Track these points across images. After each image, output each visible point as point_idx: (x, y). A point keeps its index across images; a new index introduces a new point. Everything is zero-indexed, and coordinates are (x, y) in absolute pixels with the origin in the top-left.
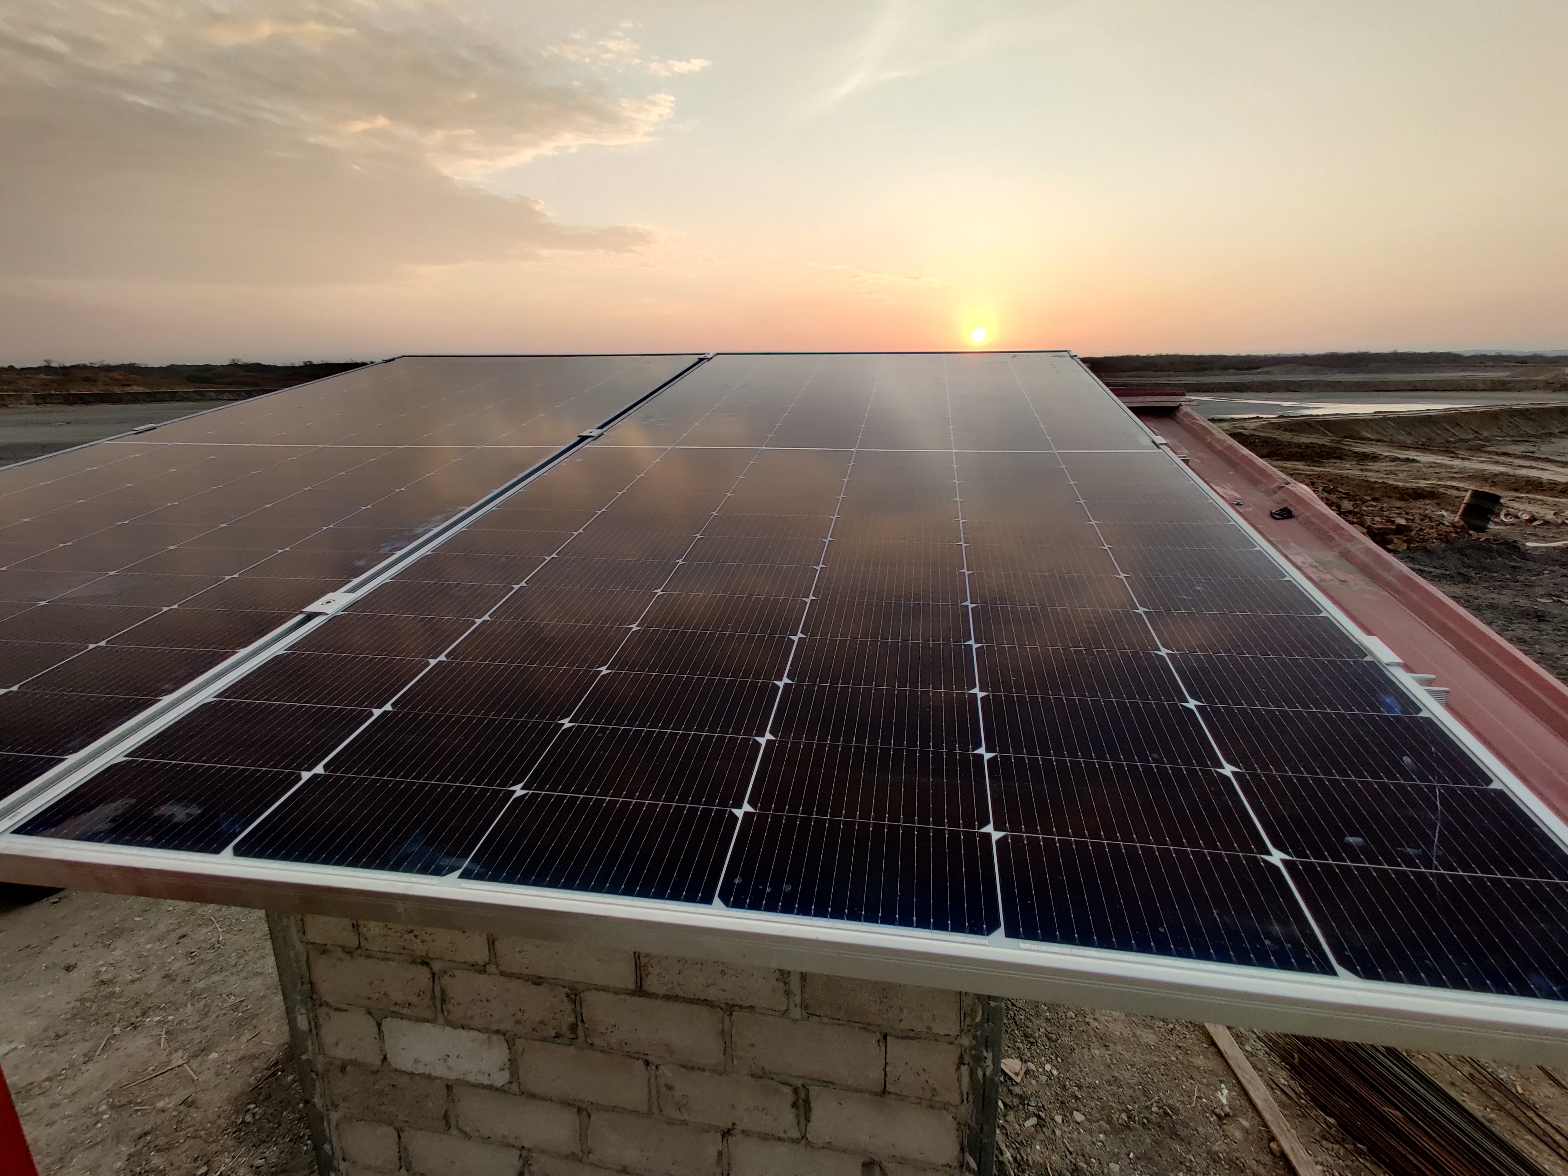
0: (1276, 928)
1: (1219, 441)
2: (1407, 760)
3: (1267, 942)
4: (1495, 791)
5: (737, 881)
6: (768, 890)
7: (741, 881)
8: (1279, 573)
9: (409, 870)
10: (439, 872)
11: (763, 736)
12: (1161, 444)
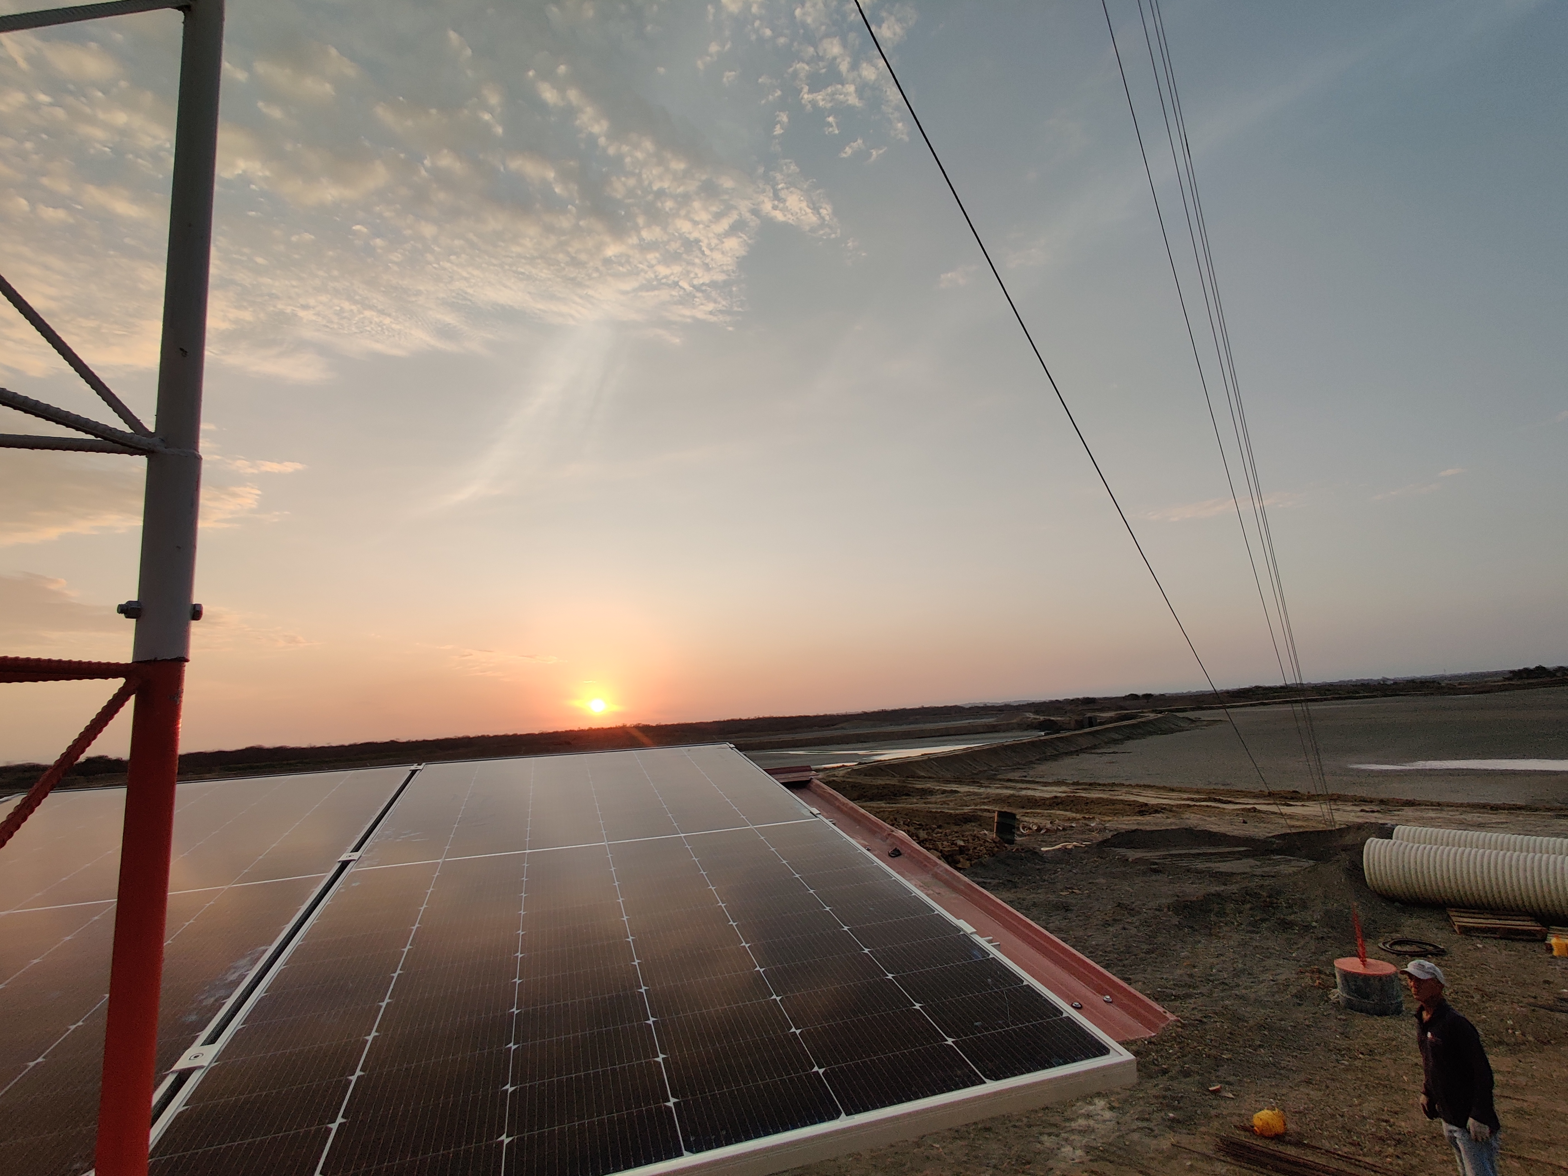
2: (989, 980)
3: (957, 1079)
4: (1026, 986)
5: (690, 1139)
6: (713, 1137)
7: (693, 1139)
8: (910, 893)
12: (817, 814)
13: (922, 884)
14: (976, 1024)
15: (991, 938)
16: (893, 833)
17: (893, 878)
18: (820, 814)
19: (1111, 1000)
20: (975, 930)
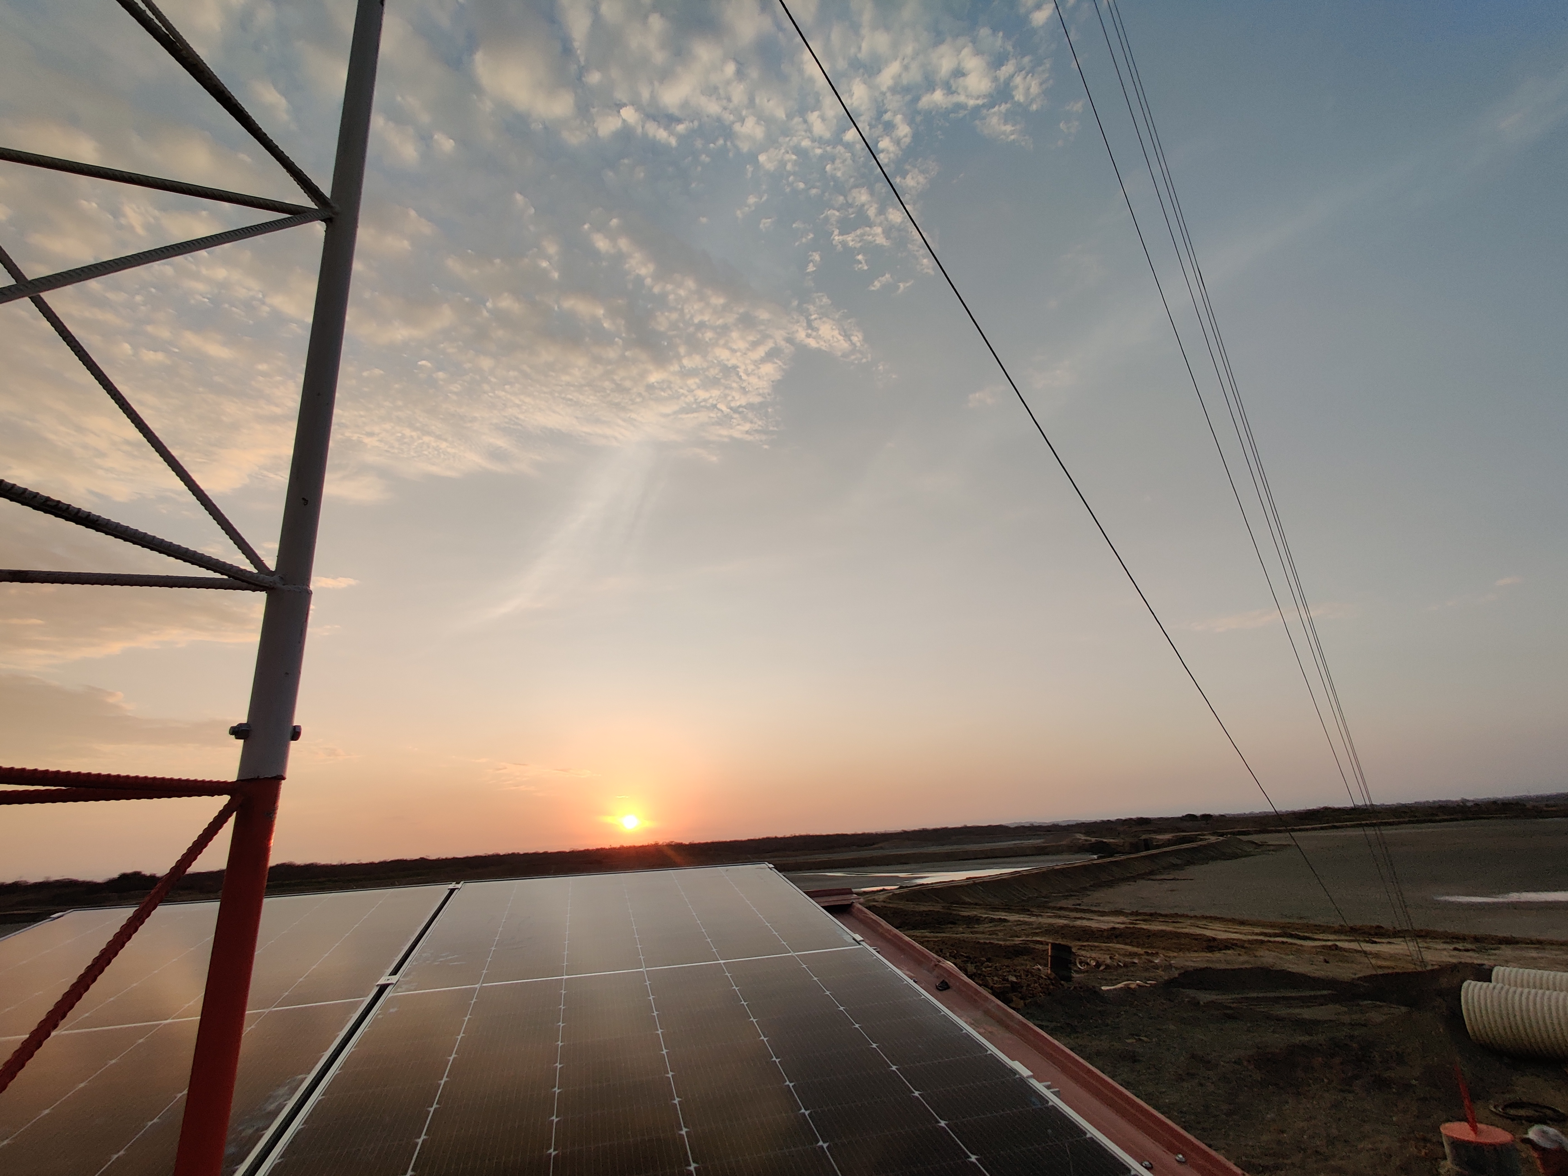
2: (1050, 1131)
4: (1089, 1138)
8: (959, 1028)
12: (860, 941)
13: (973, 1022)
15: (1049, 1083)
16: (940, 964)
17: (943, 1013)
18: (863, 941)
19: (1184, 1160)
20: (1031, 1074)
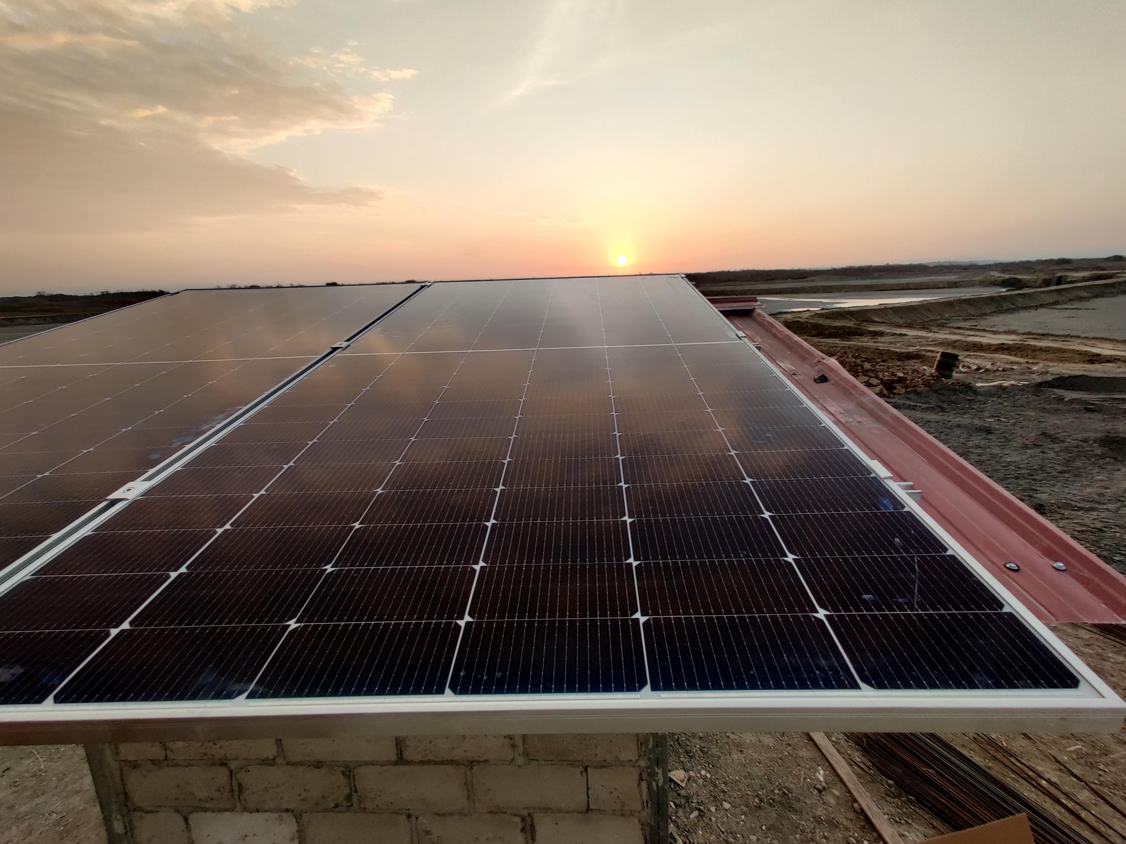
0: (823, 662)
1: (780, 332)
2: (897, 540)
3: (817, 672)
4: (949, 556)
5: (462, 674)
6: (485, 678)
7: (464, 674)
8: (817, 421)
9: (204, 697)
10: (229, 696)
11: (477, 564)
12: (742, 337)
14: (866, 597)
15: (911, 483)
16: (824, 361)
18: (745, 337)
19: (1064, 568)
20: (891, 475)
